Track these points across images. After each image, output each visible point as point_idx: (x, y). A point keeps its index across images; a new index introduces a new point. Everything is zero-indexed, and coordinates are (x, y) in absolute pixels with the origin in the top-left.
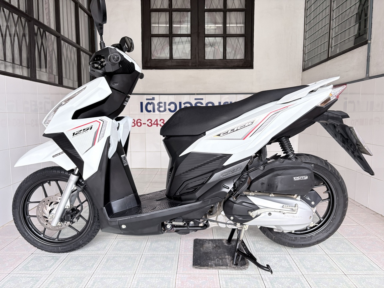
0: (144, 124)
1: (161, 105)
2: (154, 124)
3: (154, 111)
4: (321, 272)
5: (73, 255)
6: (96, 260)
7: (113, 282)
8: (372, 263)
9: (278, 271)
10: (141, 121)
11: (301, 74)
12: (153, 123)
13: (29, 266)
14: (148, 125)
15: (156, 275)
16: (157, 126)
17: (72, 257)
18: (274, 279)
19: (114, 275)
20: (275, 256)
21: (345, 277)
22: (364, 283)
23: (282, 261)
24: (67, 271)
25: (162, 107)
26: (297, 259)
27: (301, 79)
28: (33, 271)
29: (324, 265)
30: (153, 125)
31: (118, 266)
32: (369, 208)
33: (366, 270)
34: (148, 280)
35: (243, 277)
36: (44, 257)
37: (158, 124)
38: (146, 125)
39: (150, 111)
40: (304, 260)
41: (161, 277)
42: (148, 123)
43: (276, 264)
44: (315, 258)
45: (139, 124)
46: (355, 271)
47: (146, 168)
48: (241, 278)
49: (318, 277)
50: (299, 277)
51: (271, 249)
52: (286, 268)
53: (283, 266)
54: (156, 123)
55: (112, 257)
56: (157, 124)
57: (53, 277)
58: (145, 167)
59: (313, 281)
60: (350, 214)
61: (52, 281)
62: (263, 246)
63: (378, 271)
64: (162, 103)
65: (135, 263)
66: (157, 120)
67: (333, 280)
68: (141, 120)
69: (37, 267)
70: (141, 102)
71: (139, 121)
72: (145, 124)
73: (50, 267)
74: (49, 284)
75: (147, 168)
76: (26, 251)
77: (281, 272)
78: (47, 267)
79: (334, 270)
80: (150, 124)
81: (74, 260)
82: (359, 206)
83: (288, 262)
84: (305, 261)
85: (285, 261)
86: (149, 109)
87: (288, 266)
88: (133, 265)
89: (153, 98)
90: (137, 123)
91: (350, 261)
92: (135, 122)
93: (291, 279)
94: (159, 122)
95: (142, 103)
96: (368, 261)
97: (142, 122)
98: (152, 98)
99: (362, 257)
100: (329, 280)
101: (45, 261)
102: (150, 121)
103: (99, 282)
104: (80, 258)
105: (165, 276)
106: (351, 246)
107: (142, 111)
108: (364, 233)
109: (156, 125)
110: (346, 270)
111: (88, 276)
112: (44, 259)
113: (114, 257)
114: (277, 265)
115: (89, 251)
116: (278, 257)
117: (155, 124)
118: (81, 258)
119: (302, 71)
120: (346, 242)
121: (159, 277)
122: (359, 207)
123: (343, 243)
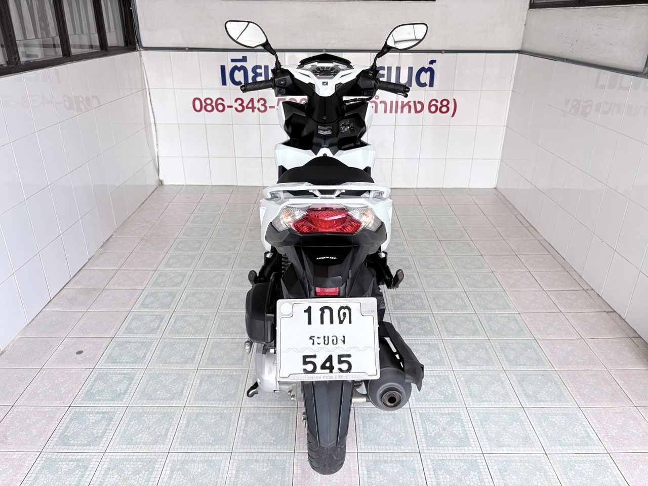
0: (228, 107)
1: (258, 71)
2: (247, 107)
4: (510, 447)
5: (134, 410)
6: (170, 421)
7: (199, 470)
8: (589, 430)
9: (447, 446)
10: (223, 102)
11: (526, 13)
12: (245, 105)
13: (68, 435)
14: (236, 109)
15: (263, 454)
16: (253, 111)
17: (133, 413)
18: (440, 462)
19: (200, 454)
20: (443, 412)
21: (544, 460)
22: (572, 472)
23: (453, 423)
24: (128, 446)
25: (260, 75)
26: (477, 418)
27: (524, 23)
28: (75, 448)
29: (516, 432)
30: (246, 110)
31: (206, 435)
32: (602, 297)
33: (578, 445)
34: (252, 466)
35: (394, 458)
36: (89, 413)
37: (255, 108)
38: (233, 109)
39: (239, 83)
40: (486, 421)
41: (271, 459)
42: (236, 105)
43: (444, 429)
44: (505, 416)
45: (220, 107)
46: (561, 445)
47: (237, 186)
48: (391, 461)
49: (505, 459)
50: (477, 458)
51: (440, 396)
52: (458, 438)
53: (455, 434)
54: (250, 105)
55: (194, 413)
56: (253, 108)
57: (109, 460)
58: (236, 184)
59: (496, 467)
60: (569, 311)
61: (108, 469)
62: (427, 389)
63: (597, 448)
64: (260, 67)
65: (231, 428)
66: (252, 100)
67: (527, 465)
68: (223, 100)
69: (82, 437)
70: (221, 66)
71: (220, 101)
72: (231, 107)
73: (102, 437)
74: (104, 475)
75: (239, 185)
76: (60, 400)
77: (450, 448)
78: (97, 437)
79: (530, 443)
80: (240, 108)
81: (136, 421)
82: (586, 291)
83: (462, 426)
84: (488, 422)
85: (459, 424)
86: (237, 79)
87: (462, 435)
88: (228, 432)
89: (243, 57)
90: (217, 105)
91: (556, 424)
92: (214, 104)
93: (464, 463)
94: (256, 105)
95: (223, 68)
96: (584, 423)
97: (226, 104)
98: (241, 58)
99: (576, 414)
100: (521, 466)
101: (92, 422)
102: (239, 102)
103: (179, 470)
104: (145, 415)
105: (278, 458)
106: (562, 388)
107: (224, 83)
108: (587, 359)
109: (251, 110)
110: (548, 444)
111: (161, 457)
112: (89, 420)
113: (198, 415)
114: (446, 432)
115: (159, 401)
116: (449, 414)
117: (250, 108)
118: (146, 417)
119: (528, 7)
120: (556, 379)
121: (269, 460)
122: (586, 295)
123: (551, 382)
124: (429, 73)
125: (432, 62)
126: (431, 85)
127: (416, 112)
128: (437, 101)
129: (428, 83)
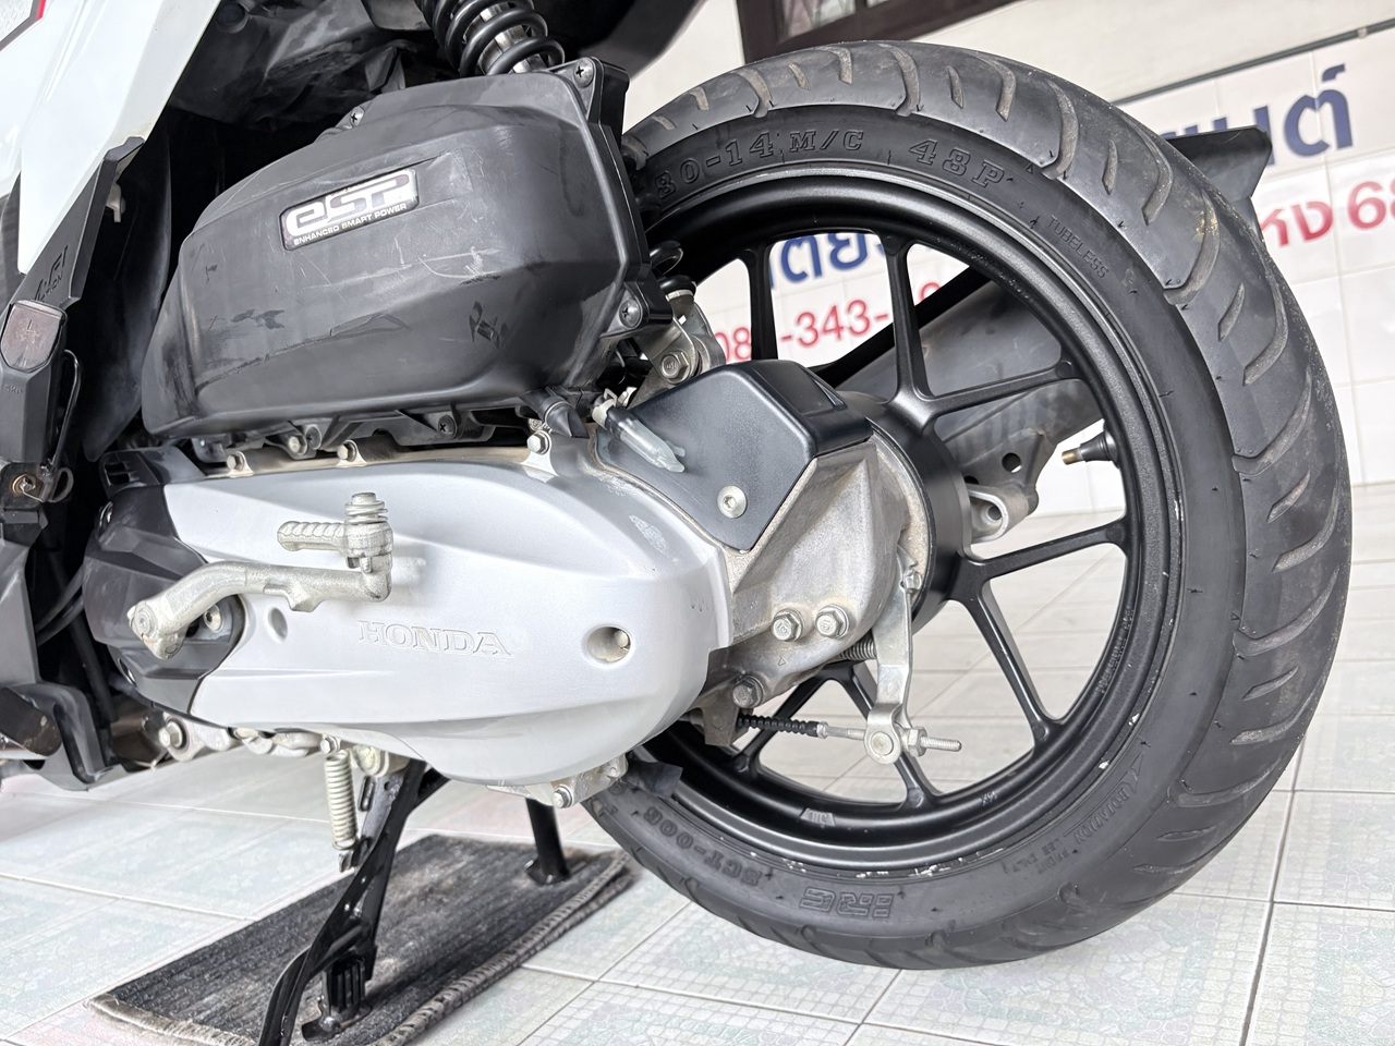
0: (784, 339)
2: (826, 331)
3: (818, 271)
12: (819, 326)
14: (801, 341)
16: (839, 336)
25: (847, 243)
37: (842, 328)
39: (802, 276)
54: (831, 325)
56: (838, 329)
66: (834, 311)
72: (789, 338)
80: (809, 337)
86: (796, 269)
94: (846, 319)
102: (806, 321)
109: (833, 336)
117: (831, 331)
124: (1327, 108)
125: (1330, 74)
126: (1344, 139)
127: (1309, 235)
128: (1376, 186)
129: (1331, 138)
